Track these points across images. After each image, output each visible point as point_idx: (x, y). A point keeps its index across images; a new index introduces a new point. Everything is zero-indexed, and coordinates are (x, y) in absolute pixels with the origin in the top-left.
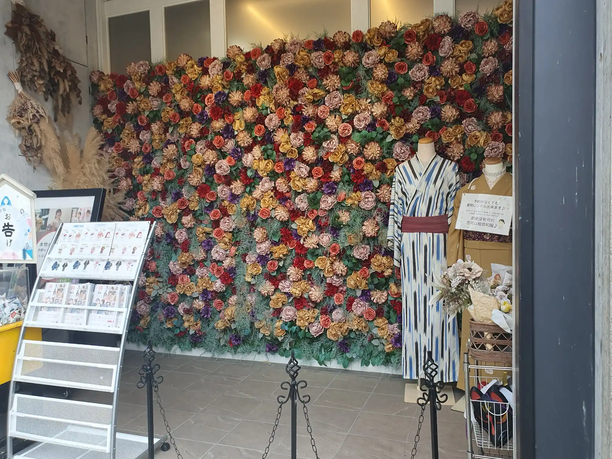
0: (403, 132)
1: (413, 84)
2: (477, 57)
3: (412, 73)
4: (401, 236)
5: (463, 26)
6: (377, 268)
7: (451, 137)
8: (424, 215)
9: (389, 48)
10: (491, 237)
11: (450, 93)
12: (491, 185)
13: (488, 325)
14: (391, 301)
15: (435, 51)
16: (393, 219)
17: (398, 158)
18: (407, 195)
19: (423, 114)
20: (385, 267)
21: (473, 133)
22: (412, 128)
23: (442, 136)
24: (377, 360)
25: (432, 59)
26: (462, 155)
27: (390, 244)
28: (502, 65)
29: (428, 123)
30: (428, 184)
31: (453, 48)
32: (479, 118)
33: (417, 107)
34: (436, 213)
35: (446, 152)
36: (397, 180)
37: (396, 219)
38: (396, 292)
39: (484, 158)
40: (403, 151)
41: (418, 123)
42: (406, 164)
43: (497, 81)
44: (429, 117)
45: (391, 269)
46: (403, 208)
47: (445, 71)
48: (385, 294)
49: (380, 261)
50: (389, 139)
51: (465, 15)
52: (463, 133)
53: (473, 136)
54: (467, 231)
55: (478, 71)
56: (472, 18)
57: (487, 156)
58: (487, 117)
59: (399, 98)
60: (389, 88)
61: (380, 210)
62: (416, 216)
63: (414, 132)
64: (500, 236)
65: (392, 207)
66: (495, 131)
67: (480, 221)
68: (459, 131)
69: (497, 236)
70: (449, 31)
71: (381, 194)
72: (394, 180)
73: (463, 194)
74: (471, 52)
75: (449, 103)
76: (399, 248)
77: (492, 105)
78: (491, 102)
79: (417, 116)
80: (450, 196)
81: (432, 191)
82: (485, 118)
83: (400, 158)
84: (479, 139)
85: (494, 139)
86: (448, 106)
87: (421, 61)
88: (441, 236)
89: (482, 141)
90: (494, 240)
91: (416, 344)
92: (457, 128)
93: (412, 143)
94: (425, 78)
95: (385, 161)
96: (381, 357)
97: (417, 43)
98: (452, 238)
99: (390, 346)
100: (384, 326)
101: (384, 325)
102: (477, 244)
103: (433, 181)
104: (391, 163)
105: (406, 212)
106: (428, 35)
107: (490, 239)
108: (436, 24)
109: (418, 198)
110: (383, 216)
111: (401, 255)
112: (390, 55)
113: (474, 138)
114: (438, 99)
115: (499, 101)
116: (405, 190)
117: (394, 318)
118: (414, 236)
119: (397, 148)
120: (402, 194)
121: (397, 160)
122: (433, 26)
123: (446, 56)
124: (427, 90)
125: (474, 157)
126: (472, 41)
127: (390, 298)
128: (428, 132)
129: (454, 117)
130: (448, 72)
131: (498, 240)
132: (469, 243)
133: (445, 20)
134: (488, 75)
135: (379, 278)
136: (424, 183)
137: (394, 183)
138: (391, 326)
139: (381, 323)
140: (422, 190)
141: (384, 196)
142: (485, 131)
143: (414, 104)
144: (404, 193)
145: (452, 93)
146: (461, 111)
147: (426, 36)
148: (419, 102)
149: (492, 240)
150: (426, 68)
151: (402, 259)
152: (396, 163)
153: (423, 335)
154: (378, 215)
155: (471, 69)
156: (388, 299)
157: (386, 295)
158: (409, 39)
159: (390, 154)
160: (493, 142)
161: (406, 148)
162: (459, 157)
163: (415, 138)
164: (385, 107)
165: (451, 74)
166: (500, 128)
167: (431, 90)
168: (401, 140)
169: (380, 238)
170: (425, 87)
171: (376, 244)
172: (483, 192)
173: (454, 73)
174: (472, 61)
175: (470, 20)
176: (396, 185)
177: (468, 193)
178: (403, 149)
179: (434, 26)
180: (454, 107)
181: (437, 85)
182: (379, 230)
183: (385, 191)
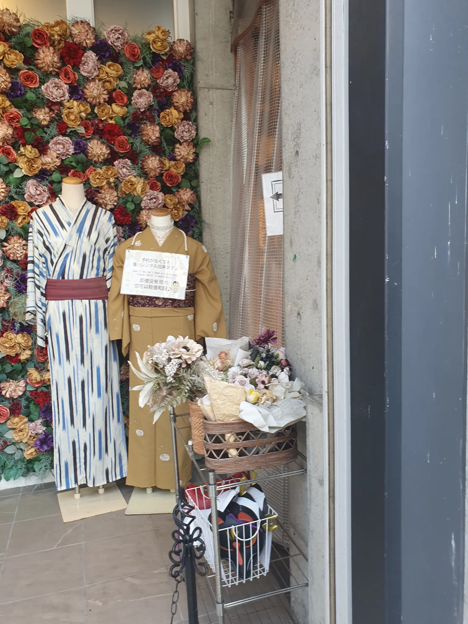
0: (38, 167)
1: (47, 104)
2: (127, 87)
3: (46, 89)
4: (46, 306)
5: (109, 42)
6: (8, 350)
7: (102, 180)
8: (77, 277)
9: (10, 47)
10: (164, 302)
11: (97, 125)
12: (160, 241)
13: (230, 424)
14: (31, 391)
15: (76, 67)
16: (33, 283)
17: (32, 200)
18: (52, 251)
19: (64, 147)
20: (20, 347)
21: (127, 178)
22: (50, 163)
23: (90, 177)
24: (12, 472)
25: (73, 76)
26: (115, 204)
27: (28, 317)
28: (156, 101)
29: (72, 159)
30: (80, 236)
31: (99, 68)
32: (134, 161)
33: (55, 136)
34: (92, 275)
35: (96, 198)
36: (36, 230)
37: (37, 283)
38: (39, 379)
39: (142, 209)
40: (38, 192)
41: (57, 157)
42: (47, 208)
43: (152, 120)
44: (72, 151)
45: (30, 349)
46: (47, 268)
47: (90, 95)
48: (22, 383)
49: (13, 341)
50: (18, 174)
51: (112, 30)
52: (116, 177)
53: (129, 182)
54: (134, 297)
55: (130, 104)
56: (120, 36)
57: (145, 207)
58: (143, 161)
59: (30, 119)
60: (13, 104)
61: (10, 271)
62: (66, 278)
63: (53, 169)
64: (174, 300)
65: (30, 266)
66: (152, 179)
67: (151, 284)
68: (111, 173)
69: (170, 301)
70: (93, 43)
71: (10, 249)
72: (30, 230)
73: (127, 251)
74: (120, 78)
75: (97, 137)
76: (43, 321)
77: (147, 147)
78: (146, 143)
79: (55, 148)
80: (107, 252)
81: (86, 246)
82: (140, 162)
83: (35, 201)
84: (135, 186)
85: (152, 188)
86: (95, 142)
87: (57, 75)
88: (100, 302)
89: (139, 188)
90: (168, 305)
91: (74, 443)
92: (108, 170)
93: (52, 182)
94: (64, 100)
95: (13, 203)
96: (19, 467)
97: (51, 48)
98: (115, 305)
99: (33, 450)
100: (22, 426)
101: (23, 424)
102: (148, 311)
103: (86, 234)
104: (23, 208)
105: (51, 273)
106: (65, 41)
107: (163, 304)
108: (75, 31)
109: (67, 255)
110: (16, 279)
111: (46, 331)
112: (12, 57)
113: (129, 184)
114: (82, 130)
115: (155, 144)
116: (50, 243)
117: (37, 414)
118: (64, 305)
119: (31, 187)
120: (44, 249)
121: (31, 204)
122: (71, 33)
123: (90, 77)
124: (68, 115)
125: (131, 206)
126: (121, 64)
127: (30, 388)
128: (72, 171)
129: (104, 156)
130: (94, 98)
131: (172, 305)
132: (137, 311)
133: (87, 29)
134: (142, 110)
135: (13, 364)
136: (75, 236)
137: (30, 234)
138: (32, 425)
139: (17, 423)
140: (72, 244)
141: (14, 251)
142: (141, 177)
143: (51, 132)
144: (47, 248)
145: (101, 125)
146: (112, 149)
147: (62, 45)
148: (57, 130)
149: (165, 306)
150: (66, 86)
151: (49, 336)
152: (30, 209)
153: (82, 430)
154: (7, 277)
155: (123, 99)
156: (26, 390)
157: (24, 385)
158: (39, 42)
159: (21, 195)
160: (151, 191)
161: (43, 188)
162: (113, 206)
163: (56, 176)
164: (10, 129)
165: (98, 100)
166: (157, 175)
167: (72, 117)
168: (36, 177)
169: (11, 310)
170: (65, 111)
171: (7, 318)
172: (152, 249)
173: (102, 101)
174: (123, 89)
175: (119, 38)
176: (34, 237)
177: (133, 249)
178: (39, 189)
179: (73, 32)
180: (103, 143)
181: (80, 112)
182: (9, 299)
183: (16, 245)
